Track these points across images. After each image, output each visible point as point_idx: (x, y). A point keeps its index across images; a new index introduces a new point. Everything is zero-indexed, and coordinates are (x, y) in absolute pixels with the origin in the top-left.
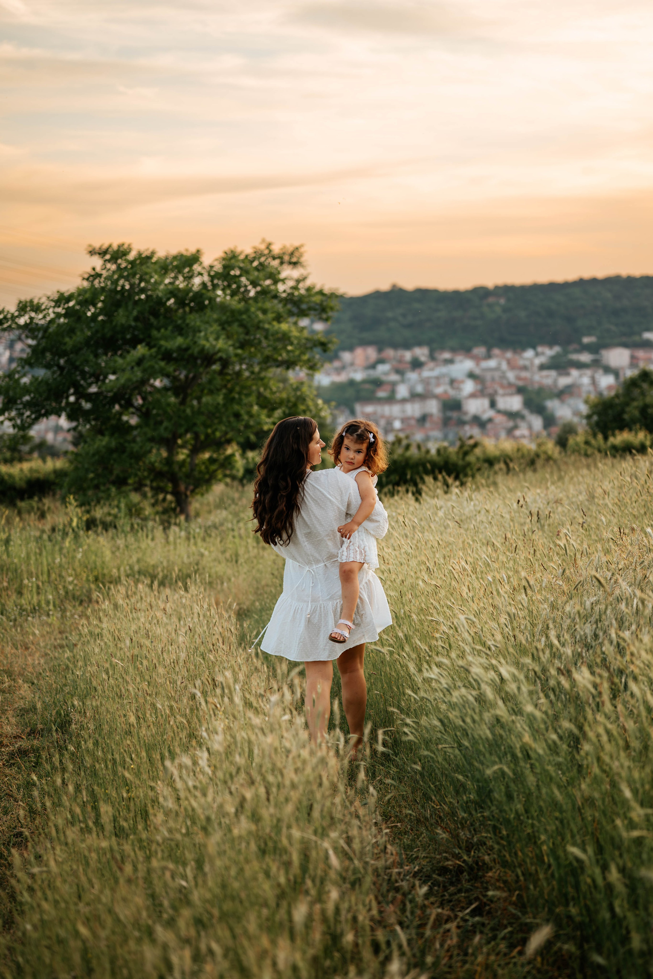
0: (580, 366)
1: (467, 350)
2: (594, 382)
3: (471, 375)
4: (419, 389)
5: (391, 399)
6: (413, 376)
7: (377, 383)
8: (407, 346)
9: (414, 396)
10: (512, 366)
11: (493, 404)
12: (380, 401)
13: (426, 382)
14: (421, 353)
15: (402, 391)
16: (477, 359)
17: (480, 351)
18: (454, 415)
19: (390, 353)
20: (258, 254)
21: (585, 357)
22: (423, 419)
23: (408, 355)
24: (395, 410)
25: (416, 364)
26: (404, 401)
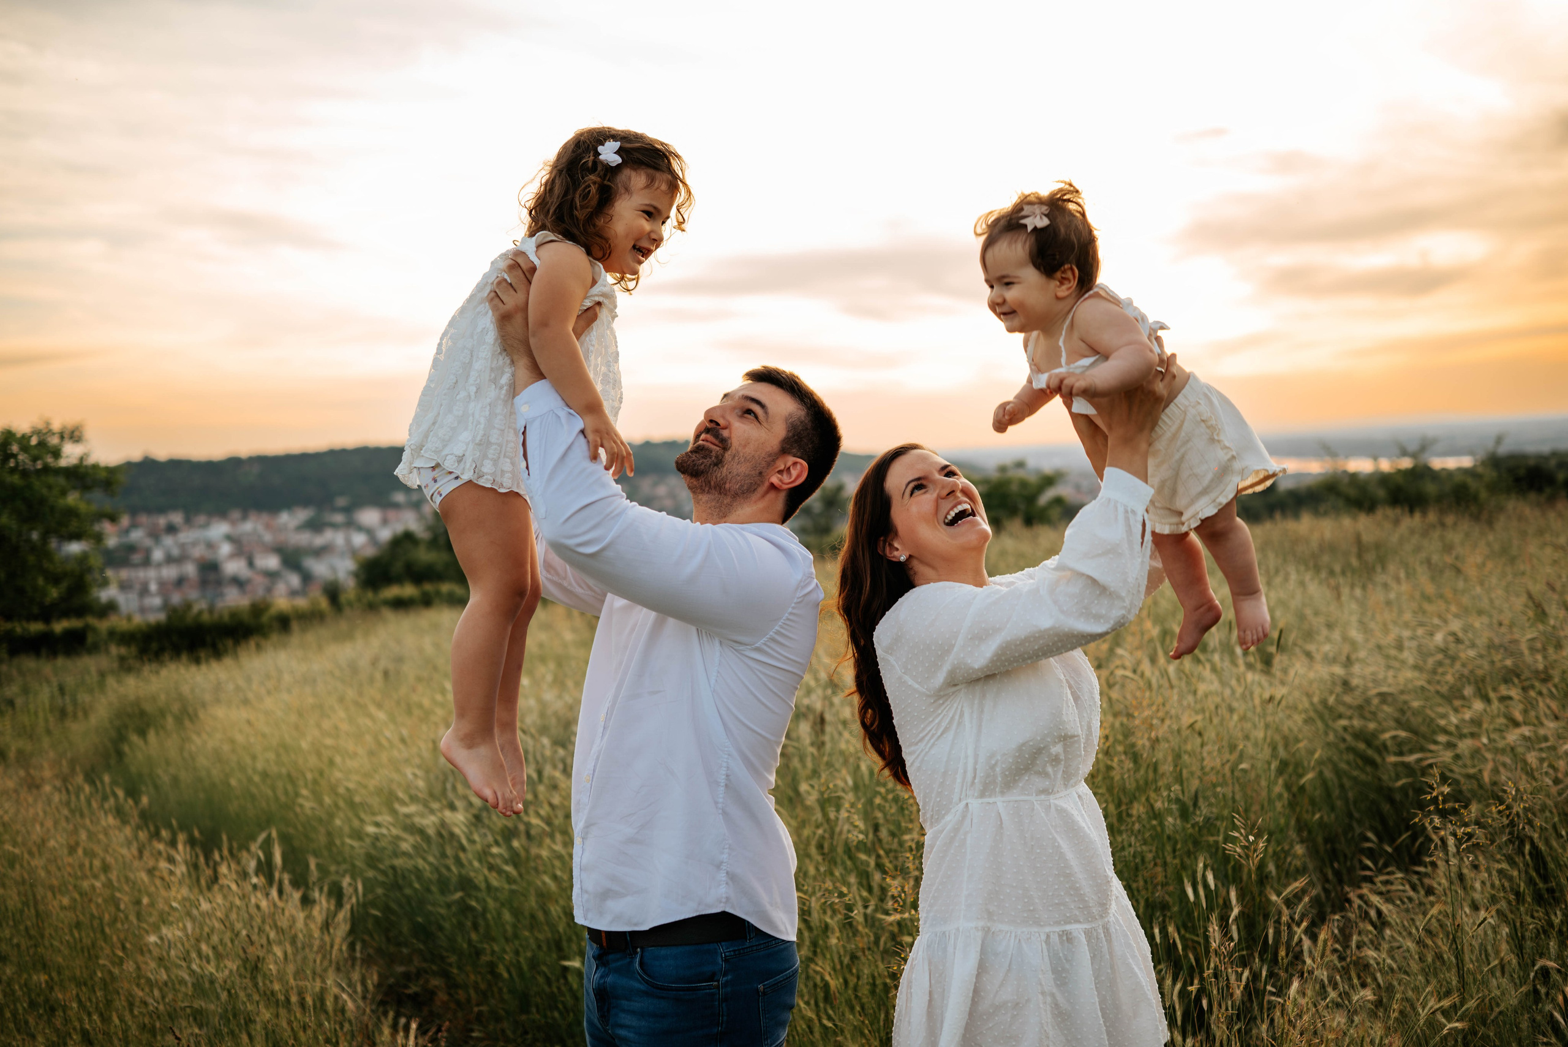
0: (334, 526)
1: (221, 513)
2: (348, 541)
3: (229, 538)
4: (176, 552)
5: (147, 562)
6: (168, 541)
7: (131, 548)
8: (162, 510)
9: (170, 560)
10: (268, 527)
11: (251, 564)
12: (135, 566)
13: (182, 546)
14: (177, 518)
15: (158, 555)
16: (233, 523)
17: (236, 514)
18: (212, 576)
19: (143, 519)
20: (37, 432)
21: (339, 518)
22: (180, 582)
23: (162, 521)
24: (151, 574)
25: (171, 529)
26: (159, 565)
